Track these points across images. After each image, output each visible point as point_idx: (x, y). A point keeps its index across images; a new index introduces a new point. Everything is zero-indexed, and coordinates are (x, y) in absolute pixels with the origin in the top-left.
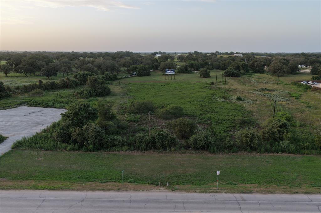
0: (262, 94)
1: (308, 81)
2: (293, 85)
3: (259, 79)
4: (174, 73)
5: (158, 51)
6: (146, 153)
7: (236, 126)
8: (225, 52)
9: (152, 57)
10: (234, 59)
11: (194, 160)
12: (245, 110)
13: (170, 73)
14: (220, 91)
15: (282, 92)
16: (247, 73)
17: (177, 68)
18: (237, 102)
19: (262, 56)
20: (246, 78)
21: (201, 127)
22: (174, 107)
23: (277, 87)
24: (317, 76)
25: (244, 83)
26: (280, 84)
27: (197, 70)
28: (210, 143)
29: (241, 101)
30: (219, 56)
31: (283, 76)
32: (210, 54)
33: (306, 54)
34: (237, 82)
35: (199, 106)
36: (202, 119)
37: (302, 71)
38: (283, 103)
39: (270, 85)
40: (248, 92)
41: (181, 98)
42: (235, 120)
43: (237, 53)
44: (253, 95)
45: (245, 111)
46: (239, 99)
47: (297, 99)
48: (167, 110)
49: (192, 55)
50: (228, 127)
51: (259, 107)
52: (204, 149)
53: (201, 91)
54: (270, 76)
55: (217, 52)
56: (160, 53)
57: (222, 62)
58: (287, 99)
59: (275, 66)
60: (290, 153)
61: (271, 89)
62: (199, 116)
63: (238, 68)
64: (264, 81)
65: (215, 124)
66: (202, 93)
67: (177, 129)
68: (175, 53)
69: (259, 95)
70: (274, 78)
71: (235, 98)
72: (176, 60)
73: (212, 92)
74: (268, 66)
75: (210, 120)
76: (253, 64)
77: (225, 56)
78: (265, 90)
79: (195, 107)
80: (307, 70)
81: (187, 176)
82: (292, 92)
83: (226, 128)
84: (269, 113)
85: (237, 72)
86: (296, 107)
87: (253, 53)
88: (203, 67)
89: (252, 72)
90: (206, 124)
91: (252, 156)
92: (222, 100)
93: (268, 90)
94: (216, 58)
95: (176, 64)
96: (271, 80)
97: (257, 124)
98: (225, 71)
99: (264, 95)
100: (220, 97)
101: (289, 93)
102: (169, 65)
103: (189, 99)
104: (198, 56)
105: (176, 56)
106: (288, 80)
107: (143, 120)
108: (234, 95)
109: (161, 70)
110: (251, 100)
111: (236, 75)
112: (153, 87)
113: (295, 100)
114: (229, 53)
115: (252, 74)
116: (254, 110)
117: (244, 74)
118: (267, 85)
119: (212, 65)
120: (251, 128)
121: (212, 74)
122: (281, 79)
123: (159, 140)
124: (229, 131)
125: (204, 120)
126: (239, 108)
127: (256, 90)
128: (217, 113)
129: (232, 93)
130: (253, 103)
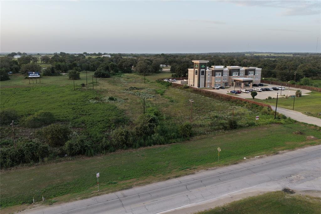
0: (132, 93)
1: (169, 79)
2: (157, 82)
3: (128, 79)
4: (39, 76)
5: (16, 52)
6: (13, 170)
7: (111, 126)
8: (93, 53)
9: (9, 59)
10: (103, 60)
11: (72, 166)
12: (118, 109)
13: (34, 76)
14: (92, 92)
15: (149, 89)
16: (116, 73)
17: (41, 71)
18: (109, 102)
19: (129, 57)
20: (116, 78)
21: (76, 132)
22: (43, 114)
23: (144, 85)
24: (175, 73)
25: (114, 83)
26: (147, 83)
27: (65, 71)
28: (86, 146)
29: (113, 101)
30: (87, 57)
31: (148, 75)
32: (78, 55)
33: (165, 55)
34: (108, 83)
35: (71, 110)
36: (76, 123)
37: (164, 70)
38: (151, 99)
39: (138, 84)
40: (119, 91)
41: (50, 103)
42: (109, 120)
43: (105, 54)
44: (124, 95)
45: (118, 111)
46: (111, 99)
47: (162, 95)
48: (34, 118)
49: (58, 56)
50: (103, 128)
51: (131, 105)
52: (81, 154)
53: (71, 93)
54: (138, 76)
55: (85, 53)
56: (20, 54)
57: (91, 63)
58: (153, 95)
59: (141, 66)
60: (160, 144)
61: (139, 87)
62: (73, 120)
63: (107, 68)
64: (133, 81)
65: (90, 126)
66: (73, 96)
67: (49, 136)
68: (38, 54)
69: (129, 94)
70: (141, 77)
71: (107, 98)
72: (40, 62)
73: (83, 94)
74: (135, 66)
75: (84, 123)
76: (121, 64)
77: (94, 57)
78: (135, 89)
79: (67, 112)
80: (167, 69)
81: (65, 185)
82: (157, 89)
83: (101, 130)
84: (140, 110)
85: (107, 72)
86: (162, 102)
87: (120, 54)
88: (71, 69)
89: (120, 72)
90: (80, 127)
91: (129, 152)
92: (95, 101)
93: (137, 89)
94: (83, 59)
95: (40, 66)
96: (139, 79)
97: (131, 121)
98: (95, 72)
99: (134, 94)
100: (93, 98)
101: (154, 90)
102: (32, 68)
103: (60, 103)
104: (65, 57)
105: (40, 57)
106: (152, 78)
107: (5, 132)
108: (106, 95)
109: (23, 74)
110: (123, 99)
111: (106, 75)
112: (14, 93)
114: (97, 54)
115: (121, 74)
116: (126, 108)
117: (114, 75)
118: (135, 84)
119: (81, 66)
120: (125, 126)
121: (82, 75)
122: (147, 77)
123: (27, 151)
124: (104, 131)
125: (78, 123)
126: (112, 108)
127: (126, 89)
128: (91, 115)
129: (103, 93)
130: (125, 102)
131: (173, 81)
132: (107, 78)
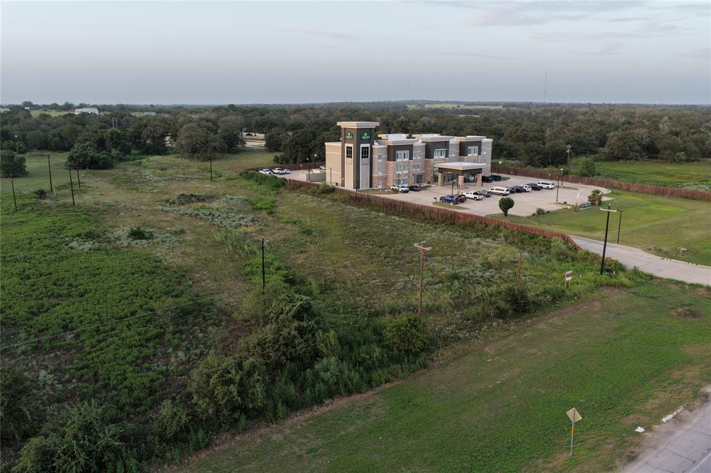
0: (189, 211)
1: (271, 169)
2: (244, 178)
3: (162, 170)
7: (164, 334)
8: (49, 103)
10: (83, 120)
12: (166, 269)
14: (72, 215)
15: (231, 199)
16: (128, 156)
18: (133, 244)
19: (147, 114)
20: (129, 169)
23: (214, 187)
24: (282, 154)
25: (129, 184)
26: (217, 180)
28: (108, 447)
29: (144, 241)
30: (35, 114)
32: (8, 110)
33: (238, 108)
34: (112, 183)
35: (16, 279)
36: (40, 331)
37: (249, 144)
38: (249, 229)
39: (195, 184)
40: (150, 209)
43: (81, 106)
44: (170, 217)
45: (167, 273)
46: (137, 234)
47: (271, 213)
50: (141, 345)
51: (198, 250)
53: (8, 221)
54: (186, 161)
55: (28, 104)
57: (52, 131)
58: (251, 217)
59: (191, 137)
61: (203, 193)
62: (28, 319)
63: (101, 144)
64: (178, 176)
65: (94, 341)
66: (16, 229)
69: (183, 215)
70: (196, 165)
71: (122, 232)
73: (46, 222)
74: (174, 137)
76: (136, 132)
77: (54, 114)
78: (193, 199)
80: (256, 141)
82: (251, 196)
83: (135, 352)
84: (231, 264)
85: (102, 155)
86: (282, 237)
87: (123, 105)
89: (137, 152)
90: (59, 348)
92: (88, 245)
93: (200, 199)
94: (29, 120)
96: (191, 170)
97: (220, 310)
98: (67, 154)
99: (196, 214)
100: (79, 235)
101: (246, 200)
106: (227, 166)
108: (116, 222)
110: (170, 232)
111: (101, 163)
113: (270, 219)
114: (62, 106)
115: (141, 159)
116: (190, 262)
117: (121, 160)
118: (189, 185)
119: (24, 139)
120: (210, 328)
121: (33, 163)
122: (216, 165)
124: (147, 358)
125: (51, 332)
126: (147, 267)
127: (168, 201)
128: (87, 296)
129: (108, 217)
130: (180, 243)
131: (284, 174)
132: (105, 171)
